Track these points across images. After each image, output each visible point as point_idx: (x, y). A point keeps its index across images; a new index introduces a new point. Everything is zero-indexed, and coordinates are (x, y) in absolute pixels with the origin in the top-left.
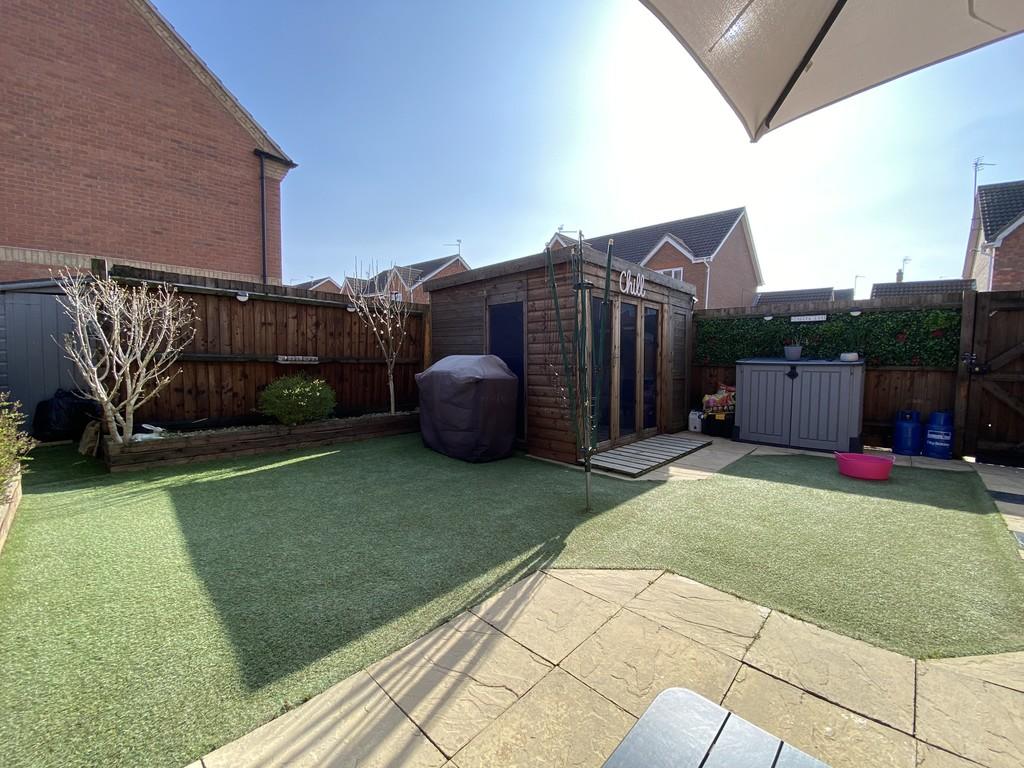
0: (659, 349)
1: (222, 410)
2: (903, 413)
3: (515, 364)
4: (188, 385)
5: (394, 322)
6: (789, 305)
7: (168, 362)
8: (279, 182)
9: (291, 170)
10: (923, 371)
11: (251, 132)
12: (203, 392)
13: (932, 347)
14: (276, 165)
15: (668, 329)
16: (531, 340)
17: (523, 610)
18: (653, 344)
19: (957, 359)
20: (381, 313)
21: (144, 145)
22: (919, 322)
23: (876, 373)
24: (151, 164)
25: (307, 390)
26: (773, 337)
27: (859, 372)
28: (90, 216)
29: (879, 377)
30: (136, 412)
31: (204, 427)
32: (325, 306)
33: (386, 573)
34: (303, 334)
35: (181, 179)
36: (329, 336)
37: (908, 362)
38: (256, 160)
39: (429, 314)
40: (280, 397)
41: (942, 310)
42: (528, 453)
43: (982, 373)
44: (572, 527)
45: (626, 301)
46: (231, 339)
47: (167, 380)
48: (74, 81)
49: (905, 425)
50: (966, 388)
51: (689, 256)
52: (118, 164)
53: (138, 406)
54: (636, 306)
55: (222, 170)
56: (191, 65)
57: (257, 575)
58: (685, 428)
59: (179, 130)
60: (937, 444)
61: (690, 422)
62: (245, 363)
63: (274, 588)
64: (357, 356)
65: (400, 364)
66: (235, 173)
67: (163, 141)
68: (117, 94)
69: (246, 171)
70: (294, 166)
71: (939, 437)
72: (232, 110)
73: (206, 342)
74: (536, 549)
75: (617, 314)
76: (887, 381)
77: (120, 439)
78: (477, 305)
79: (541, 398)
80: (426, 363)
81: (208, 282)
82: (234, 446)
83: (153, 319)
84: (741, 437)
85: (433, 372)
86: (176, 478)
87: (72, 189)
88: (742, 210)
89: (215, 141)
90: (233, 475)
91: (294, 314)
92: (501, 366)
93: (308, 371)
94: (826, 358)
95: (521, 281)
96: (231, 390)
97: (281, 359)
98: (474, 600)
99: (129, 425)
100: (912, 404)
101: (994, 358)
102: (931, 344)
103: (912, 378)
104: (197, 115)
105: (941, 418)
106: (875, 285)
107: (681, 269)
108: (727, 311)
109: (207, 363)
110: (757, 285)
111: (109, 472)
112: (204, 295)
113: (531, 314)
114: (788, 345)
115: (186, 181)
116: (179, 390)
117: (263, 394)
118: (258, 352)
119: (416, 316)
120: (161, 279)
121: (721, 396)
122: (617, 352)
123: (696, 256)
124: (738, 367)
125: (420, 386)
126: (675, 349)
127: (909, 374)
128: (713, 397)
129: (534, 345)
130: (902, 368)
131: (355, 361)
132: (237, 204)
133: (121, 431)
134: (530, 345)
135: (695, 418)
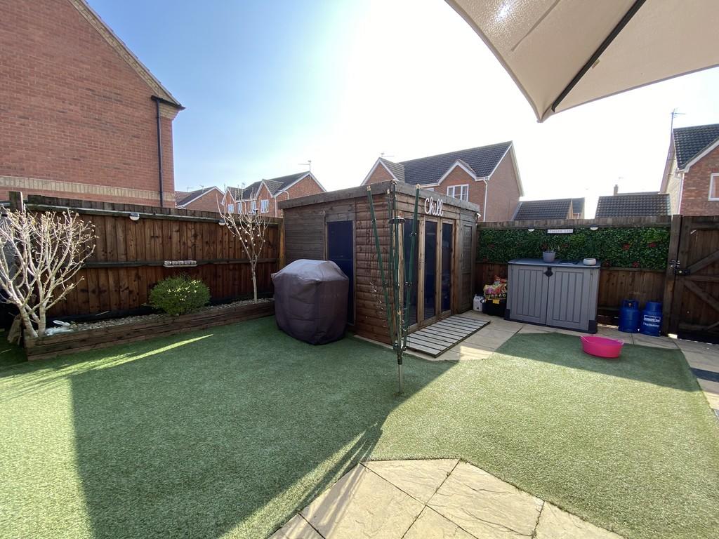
0: (453, 253)
1: (120, 304)
2: (626, 301)
3: (346, 267)
4: (92, 286)
5: (255, 232)
6: (546, 222)
7: (73, 271)
8: (170, 120)
9: (180, 112)
10: (641, 271)
11: (149, 82)
12: (105, 291)
13: (648, 255)
14: (168, 108)
15: (459, 238)
16: (359, 250)
17: (345, 511)
18: (448, 250)
19: (666, 264)
20: (245, 226)
21: (65, 93)
22: (639, 236)
23: (608, 272)
24: (71, 107)
25: (186, 289)
26: (535, 244)
27: (596, 273)
28: (24, 148)
29: (609, 275)
30: (48, 312)
31: (106, 318)
32: (201, 222)
33: (234, 469)
34: (184, 243)
35: (96, 119)
36: (205, 245)
37: (630, 265)
38: (153, 104)
39: (283, 226)
40: (165, 295)
41: (656, 228)
42: (357, 334)
43: (684, 275)
44: (387, 413)
45: (430, 220)
46: (126, 249)
47: (71, 287)
48: (10, 45)
49: (628, 311)
50: (672, 285)
51: (474, 176)
52: (45, 108)
53: (49, 307)
54: (436, 223)
55: (126, 112)
56: (101, 32)
57: (127, 473)
58: (471, 308)
59: (92, 81)
60: (650, 325)
61: (475, 304)
62: (137, 267)
63: (138, 490)
64: (227, 258)
65: (261, 263)
66: (137, 114)
67: (79, 89)
68: (44, 54)
69: (146, 112)
70: (183, 108)
71: (651, 320)
72: (133, 66)
73: (106, 252)
74: (358, 438)
75: (422, 230)
76: (615, 278)
77: (35, 333)
78: (318, 221)
79: (365, 294)
80: (281, 265)
81: (106, 206)
82: (128, 334)
83: (59, 239)
84: (511, 316)
85: (284, 274)
86: (79, 365)
87: (9, 127)
88: (510, 143)
89: (120, 89)
90: (125, 361)
91: (177, 228)
92: (336, 269)
93: (187, 272)
94: (573, 261)
95: (351, 205)
96: (128, 288)
97: (167, 263)
98: (305, 500)
99: (42, 321)
100: (632, 295)
101: (694, 263)
102: (648, 252)
103: (633, 276)
104: (106, 70)
105: (654, 306)
106: (600, 197)
107: (468, 185)
108: (502, 224)
109: (106, 269)
110: (519, 196)
111: (27, 360)
112: (104, 217)
113: (358, 230)
114: (545, 250)
115: (98, 120)
116: (85, 291)
117: (152, 291)
118: (148, 259)
119: (273, 227)
120: (67, 205)
121: (497, 287)
122: (422, 258)
123: (478, 176)
124: (509, 266)
125: (275, 284)
126: (464, 252)
127: (631, 273)
128: (491, 287)
129: (361, 254)
130: (628, 269)
131: (226, 263)
132: (138, 137)
133: (36, 326)
134: (358, 254)
135: (478, 301)
